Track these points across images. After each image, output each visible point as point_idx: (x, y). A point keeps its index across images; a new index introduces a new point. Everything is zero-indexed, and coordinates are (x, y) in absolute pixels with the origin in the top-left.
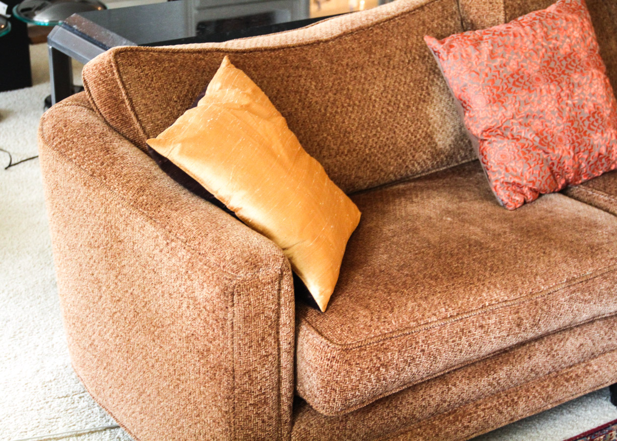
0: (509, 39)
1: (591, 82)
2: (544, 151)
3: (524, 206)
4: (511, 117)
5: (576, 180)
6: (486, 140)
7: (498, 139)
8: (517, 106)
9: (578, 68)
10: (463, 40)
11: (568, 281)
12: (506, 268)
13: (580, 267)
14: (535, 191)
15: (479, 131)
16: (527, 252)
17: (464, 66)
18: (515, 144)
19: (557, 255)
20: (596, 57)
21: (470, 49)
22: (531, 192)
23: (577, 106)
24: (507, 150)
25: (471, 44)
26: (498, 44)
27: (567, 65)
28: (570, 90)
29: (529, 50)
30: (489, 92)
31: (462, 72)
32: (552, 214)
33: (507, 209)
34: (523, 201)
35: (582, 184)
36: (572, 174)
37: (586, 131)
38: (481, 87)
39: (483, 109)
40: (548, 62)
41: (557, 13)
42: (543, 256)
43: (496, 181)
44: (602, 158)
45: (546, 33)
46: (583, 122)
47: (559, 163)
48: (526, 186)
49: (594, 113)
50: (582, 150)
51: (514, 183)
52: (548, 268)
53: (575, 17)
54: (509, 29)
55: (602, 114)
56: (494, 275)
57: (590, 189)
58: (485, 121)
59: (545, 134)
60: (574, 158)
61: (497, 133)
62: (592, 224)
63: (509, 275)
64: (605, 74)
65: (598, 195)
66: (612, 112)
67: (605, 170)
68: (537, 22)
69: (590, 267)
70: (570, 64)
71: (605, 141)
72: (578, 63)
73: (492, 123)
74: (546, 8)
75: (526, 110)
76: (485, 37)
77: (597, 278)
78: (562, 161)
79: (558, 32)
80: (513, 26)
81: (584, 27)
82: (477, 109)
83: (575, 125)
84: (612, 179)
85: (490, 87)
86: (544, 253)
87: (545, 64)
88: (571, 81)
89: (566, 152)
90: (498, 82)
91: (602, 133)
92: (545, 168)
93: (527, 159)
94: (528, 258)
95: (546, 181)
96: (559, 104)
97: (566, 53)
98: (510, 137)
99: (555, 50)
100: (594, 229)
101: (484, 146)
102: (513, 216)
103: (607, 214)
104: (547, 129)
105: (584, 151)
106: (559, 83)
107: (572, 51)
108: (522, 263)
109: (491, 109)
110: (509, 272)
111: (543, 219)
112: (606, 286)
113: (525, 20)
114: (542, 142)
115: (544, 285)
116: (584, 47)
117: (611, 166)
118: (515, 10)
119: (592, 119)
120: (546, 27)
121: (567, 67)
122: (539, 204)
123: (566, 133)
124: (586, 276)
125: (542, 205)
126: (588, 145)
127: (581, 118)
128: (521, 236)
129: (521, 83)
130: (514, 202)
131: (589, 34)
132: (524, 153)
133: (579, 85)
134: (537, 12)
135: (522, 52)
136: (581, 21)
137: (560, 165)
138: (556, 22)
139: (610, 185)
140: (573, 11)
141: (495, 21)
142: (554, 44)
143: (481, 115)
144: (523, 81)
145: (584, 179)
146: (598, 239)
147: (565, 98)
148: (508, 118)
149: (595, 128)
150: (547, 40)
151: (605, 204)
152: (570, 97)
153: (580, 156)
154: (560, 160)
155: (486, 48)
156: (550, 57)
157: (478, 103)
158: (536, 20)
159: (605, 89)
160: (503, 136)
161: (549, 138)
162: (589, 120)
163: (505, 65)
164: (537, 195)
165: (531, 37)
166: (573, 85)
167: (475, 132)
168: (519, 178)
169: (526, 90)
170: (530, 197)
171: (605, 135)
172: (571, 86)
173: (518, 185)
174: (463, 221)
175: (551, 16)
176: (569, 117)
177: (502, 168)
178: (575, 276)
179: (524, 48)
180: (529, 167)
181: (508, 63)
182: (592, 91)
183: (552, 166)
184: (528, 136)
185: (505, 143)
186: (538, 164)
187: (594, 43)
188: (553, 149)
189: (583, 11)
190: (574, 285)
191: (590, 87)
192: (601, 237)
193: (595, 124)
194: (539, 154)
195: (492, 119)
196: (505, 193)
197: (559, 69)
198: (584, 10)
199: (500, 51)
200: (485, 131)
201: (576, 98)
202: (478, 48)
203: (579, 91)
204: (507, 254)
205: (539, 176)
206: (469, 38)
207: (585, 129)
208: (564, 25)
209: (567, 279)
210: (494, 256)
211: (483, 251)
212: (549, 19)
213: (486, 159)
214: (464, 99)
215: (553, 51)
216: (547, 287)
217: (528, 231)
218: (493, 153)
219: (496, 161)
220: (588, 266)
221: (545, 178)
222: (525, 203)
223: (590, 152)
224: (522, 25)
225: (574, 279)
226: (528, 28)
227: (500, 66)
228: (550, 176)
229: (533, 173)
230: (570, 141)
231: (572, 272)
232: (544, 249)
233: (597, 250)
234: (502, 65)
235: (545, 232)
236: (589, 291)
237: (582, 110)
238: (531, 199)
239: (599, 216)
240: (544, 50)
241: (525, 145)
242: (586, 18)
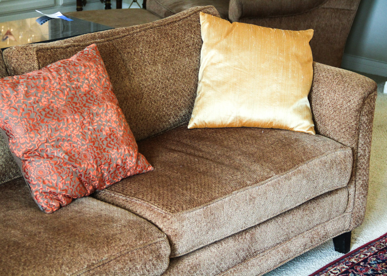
0: (40, 82)
1: (106, 112)
2: (73, 166)
3: (60, 210)
4: (45, 142)
5: (102, 186)
6: (26, 160)
7: (36, 159)
8: (49, 132)
9: (96, 102)
10: (3, 84)
11: (89, 266)
12: (37, 261)
13: (98, 255)
14: (69, 197)
15: (21, 154)
16: (56, 247)
17: (5, 103)
18: (50, 162)
19: (80, 247)
20: (109, 93)
21: (9, 91)
22: (65, 198)
23: (96, 130)
24: (44, 167)
25: (10, 87)
26: (31, 86)
27: (87, 100)
28: (90, 119)
29: (56, 90)
30: (26, 123)
31: (3, 109)
32: (80, 214)
33: (46, 213)
34: (58, 205)
35: (106, 188)
36: (97, 182)
37: (105, 149)
38: (19, 119)
39: (23, 137)
40: (72, 98)
41: (77, 61)
42: (68, 249)
43: (36, 191)
44: (119, 168)
45: (69, 76)
46: (102, 142)
47: (85, 174)
48: (60, 194)
49: (111, 134)
50: (103, 163)
51: (50, 192)
52: (72, 258)
53: (91, 64)
54: (40, 75)
55: (116, 135)
56: (27, 268)
57: (112, 192)
58: (25, 146)
59: (73, 153)
60: (97, 169)
61: (35, 154)
62: (110, 219)
63: (39, 267)
64: (117, 105)
65: (118, 196)
66: (124, 133)
67: (123, 177)
68: (62, 68)
69: (106, 253)
70: (89, 99)
71: (120, 155)
72: (96, 98)
73: (30, 146)
74: (70, 57)
75: (57, 135)
76: (21, 81)
77: (111, 262)
78: (88, 172)
79: (79, 76)
80: (44, 72)
81: (99, 71)
82: (18, 136)
83: (96, 145)
84: (129, 183)
85: (27, 119)
86: (70, 246)
87: (70, 100)
88: (91, 112)
89: (90, 165)
90: (33, 115)
91: (118, 149)
92: (75, 179)
93: (60, 173)
94: (56, 251)
95: (76, 188)
96: (83, 129)
97: (86, 91)
98: (45, 157)
99: (77, 89)
100: (111, 223)
101: (25, 165)
102: (49, 218)
103: (123, 210)
104: (74, 149)
105: (105, 164)
106: (81, 114)
107: (91, 89)
108: (50, 257)
109: (29, 136)
110: (40, 264)
111: (73, 219)
112: (119, 268)
113: (52, 67)
114: (71, 159)
115: (68, 272)
116: (100, 86)
117: (127, 173)
118: (46, 59)
119: (109, 139)
120: (69, 72)
121: (87, 101)
122: (72, 207)
123: (89, 151)
124: (103, 261)
125: (75, 207)
126: (107, 158)
127: (101, 139)
128: (52, 235)
129: (51, 115)
130: (51, 208)
131: (103, 76)
132: (57, 169)
133: (97, 115)
134: (62, 61)
135: (51, 91)
136: (96, 67)
137: (86, 176)
138: (76, 68)
139: (126, 188)
140: (90, 60)
141: (31, 68)
142: (76, 84)
143: (22, 141)
144: (53, 113)
145: (108, 184)
146: (113, 231)
147: (87, 125)
148: (43, 142)
149: (112, 146)
150: (70, 82)
151: (123, 202)
152: (91, 124)
153: (102, 168)
154: (86, 172)
155: (22, 89)
156: (73, 95)
157: (18, 132)
158: (61, 67)
159: (117, 117)
160: (40, 156)
161: (77, 156)
162: (107, 140)
163: (37, 102)
164: (71, 200)
165: (58, 79)
166: (93, 114)
167: (17, 155)
168: (55, 188)
169: (55, 120)
170: (64, 202)
171: (120, 151)
172: (91, 116)
173: (54, 193)
174: (7, 226)
175: (73, 64)
176: (91, 139)
177: (40, 181)
178: (94, 262)
179: (52, 88)
180: (61, 179)
181: (40, 100)
182: (108, 119)
183: (80, 176)
184: (60, 155)
185: (42, 161)
186: (69, 176)
187: (108, 83)
188: (80, 164)
189: (97, 60)
190: (93, 269)
191: (106, 116)
192: (115, 230)
193: (112, 142)
194: (69, 168)
195: (30, 144)
196: (43, 201)
197: (81, 103)
198: (98, 58)
199: (33, 91)
200: (26, 153)
201: (96, 124)
202: (15, 89)
203: (98, 119)
204: (39, 251)
205: (70, 185)
206: (8, 82)
207: (104, 147)
208: (83, 70)
209: (87, 265)
210: (28, 254)
211: (19, 250)
212: (71, 66)
213: (27, 175)
214: (7, 129)
215: (76, 90)
216: (71, 273)
217: (59, 230)
218: (33, 170)
219: (35, 176)
220: (104, 253)
221: (75, 187)
222: (61, 207)
223: (109, 164)
224: (50, 71)
225: (93, 264)
226: (55, 73)
227: (34, 103)
228: (79, 184)
229: (65, 184)
230: (93, 157)
231: (91, 259)
232: (69, 243)
233: (111, 240)
234: (36, 102)
235: (72, 229)
236: (106, 272)
237: (101, 133)
238: (66, 204)
239: (116, 212)
240: (68, 89)
241: (57, 162)
242: (100, 64)
